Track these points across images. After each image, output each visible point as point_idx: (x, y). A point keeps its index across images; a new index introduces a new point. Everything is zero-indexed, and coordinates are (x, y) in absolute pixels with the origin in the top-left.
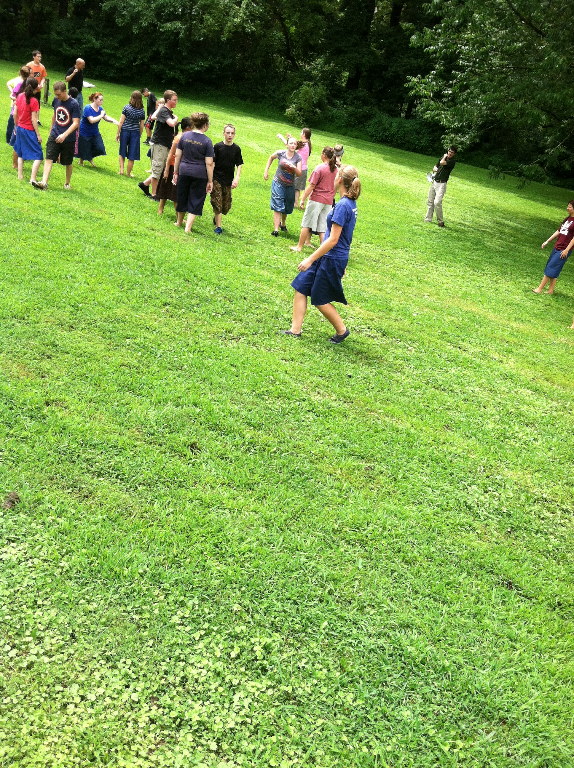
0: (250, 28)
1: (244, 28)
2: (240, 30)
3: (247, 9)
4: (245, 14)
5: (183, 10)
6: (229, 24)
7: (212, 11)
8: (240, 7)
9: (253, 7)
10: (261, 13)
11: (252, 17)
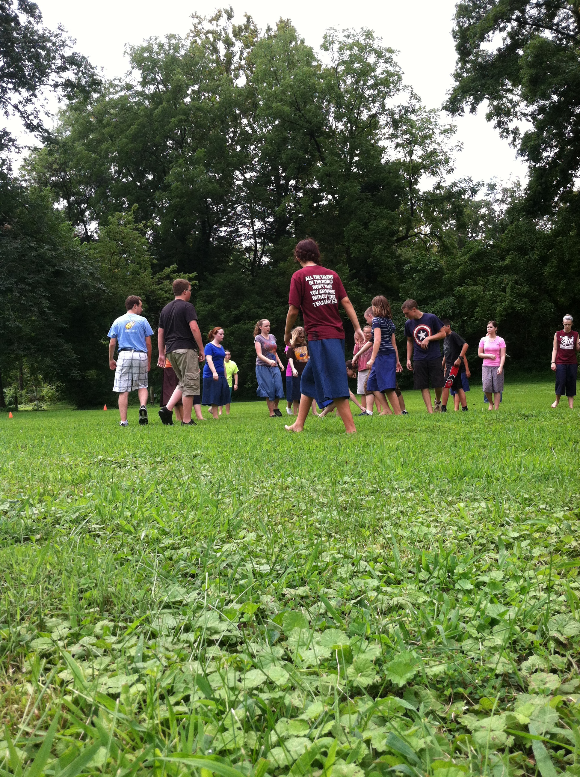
0: (519, 306)
1: (513, 308)
2: (510, 311)
3: (512, 292)
4: (511, 296)
5: (453, 312)
6: (499, 309)
7: (480, 304)
8: (505, 292)
9: (518, 289)
10: (527, 292)
11: (520, 296)
